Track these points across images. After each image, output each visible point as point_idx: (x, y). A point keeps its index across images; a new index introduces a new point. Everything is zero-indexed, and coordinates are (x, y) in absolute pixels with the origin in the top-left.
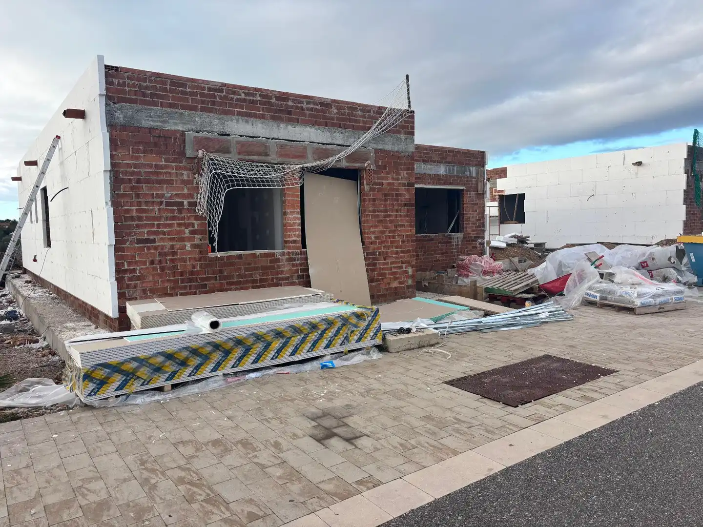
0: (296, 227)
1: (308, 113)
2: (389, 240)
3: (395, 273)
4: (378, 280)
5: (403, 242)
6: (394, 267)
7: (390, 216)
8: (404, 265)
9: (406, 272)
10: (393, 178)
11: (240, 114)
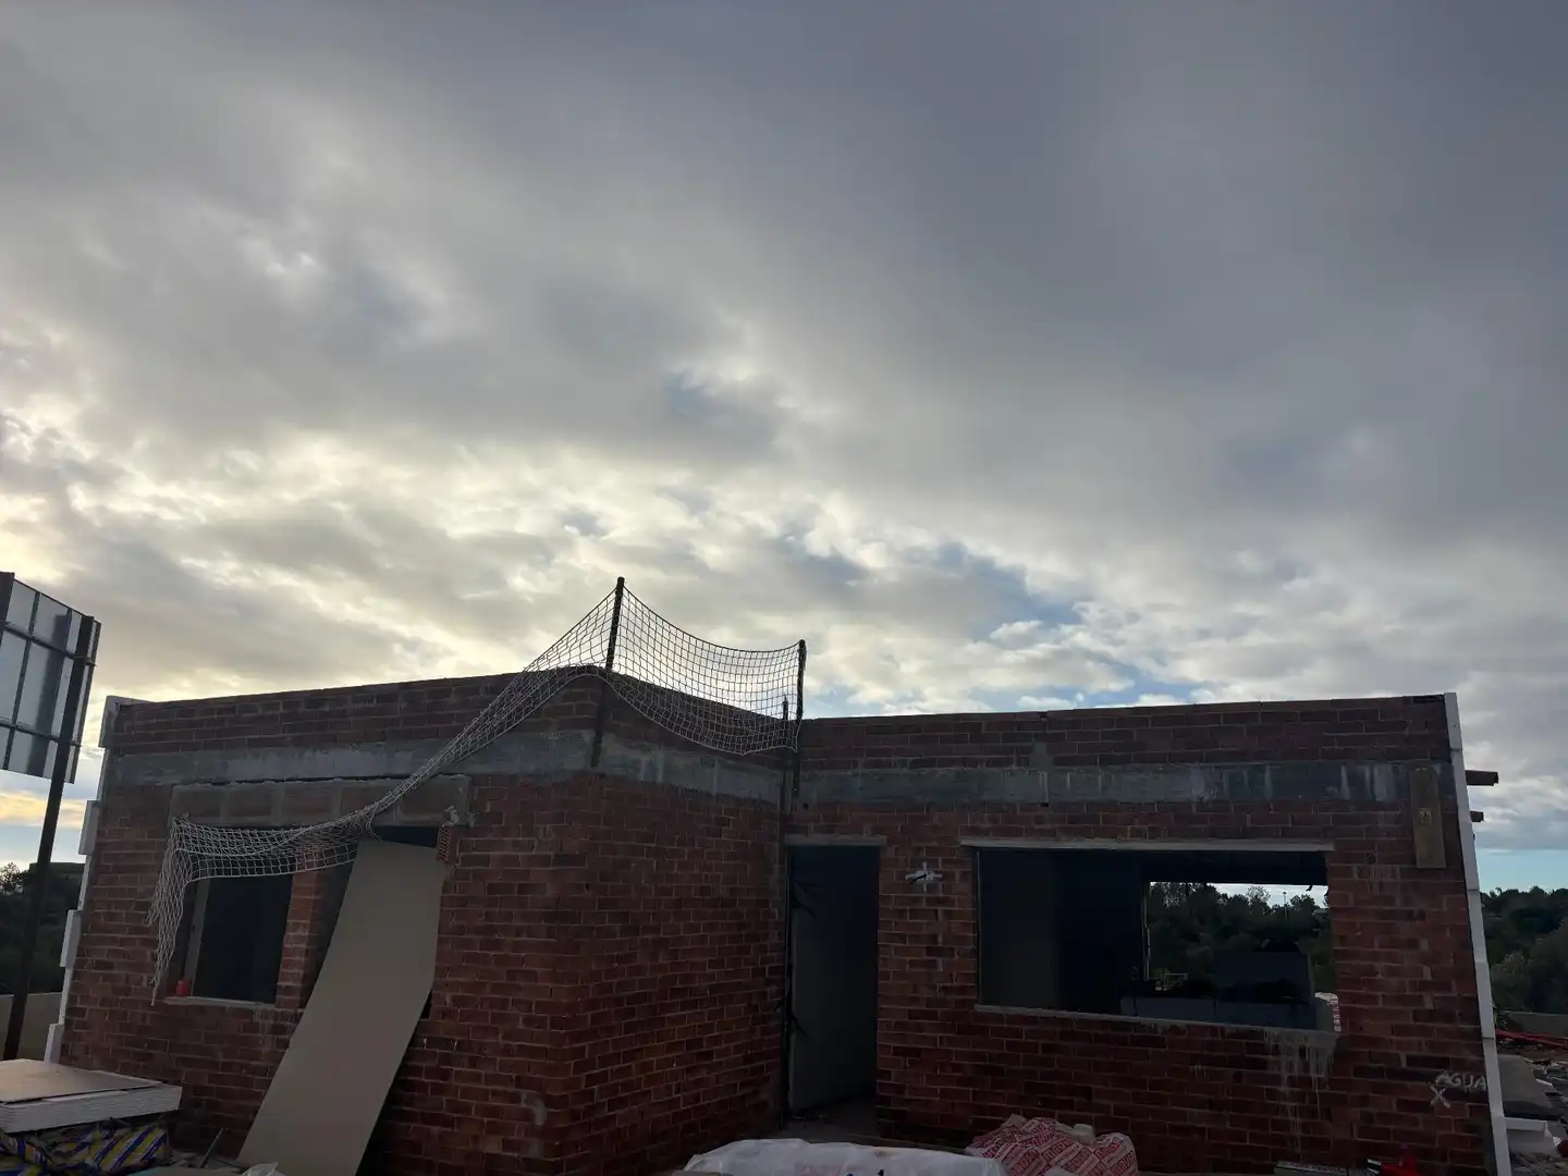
0: (297, 958)
1: (352, 719)
2: (490, 1011)
3: (494, 1112)
4: (449, 1123)
5: (528, 1021)
6: (494, 1093)
7: (497, 945)
8: (524, 1093)
9: (527, 1116)
10: (516, 844)
11: (254, 744)
